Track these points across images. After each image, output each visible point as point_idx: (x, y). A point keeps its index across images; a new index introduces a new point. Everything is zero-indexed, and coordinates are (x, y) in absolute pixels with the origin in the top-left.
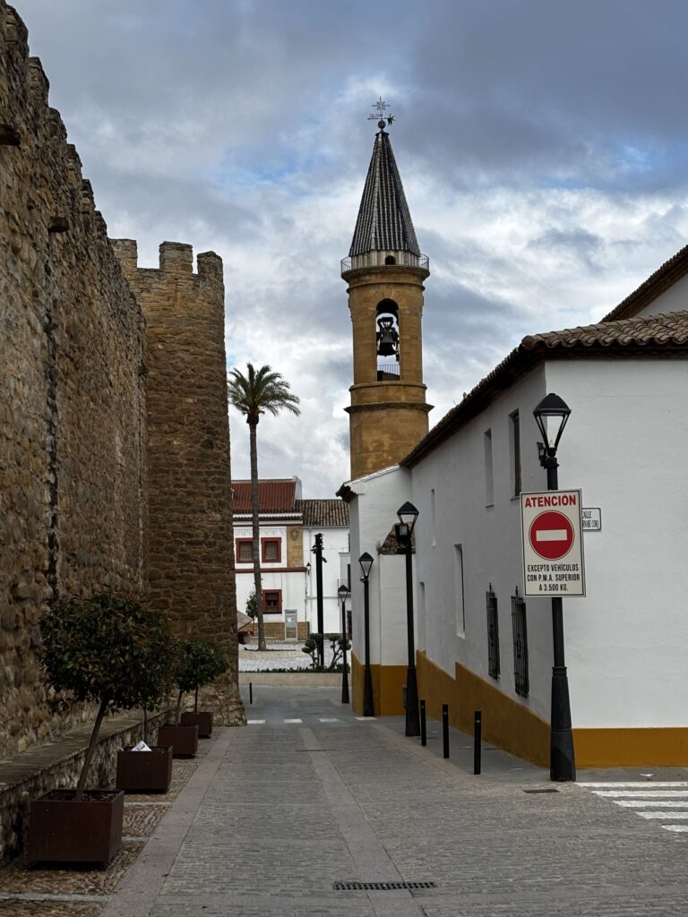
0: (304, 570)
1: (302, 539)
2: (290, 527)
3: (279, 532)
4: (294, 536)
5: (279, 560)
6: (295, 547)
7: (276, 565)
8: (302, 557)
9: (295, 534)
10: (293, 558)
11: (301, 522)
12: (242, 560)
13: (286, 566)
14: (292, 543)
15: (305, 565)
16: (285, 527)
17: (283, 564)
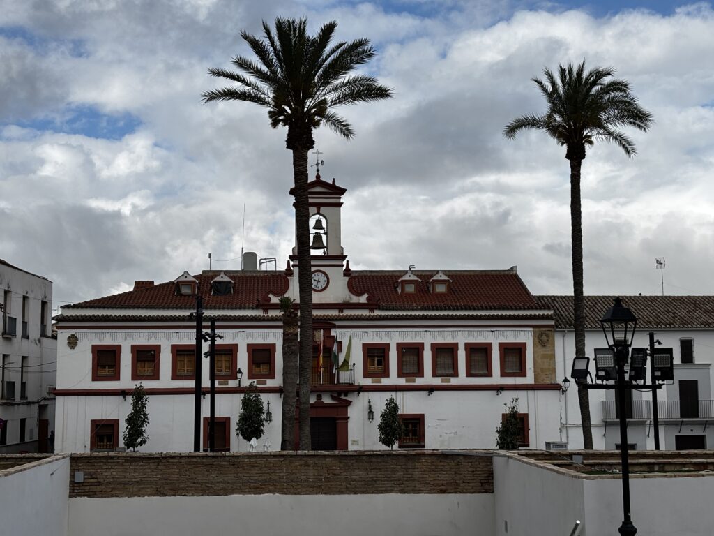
0: (556, 387)
1: (553, 345)
2: (537, 329)
3: (524, 336)
4: (543, 340)
5: (523, 373)
6: (545, 356)
7: (519, 381)
8: (554, 370)
9: (544, 338)
10: (542, 370)
11: (553, 323)
12: (473, 372)
13: (532, 382)
14: (541, 351)
15: (560, 380)
16: (531, 329)
17: (529, 379)
